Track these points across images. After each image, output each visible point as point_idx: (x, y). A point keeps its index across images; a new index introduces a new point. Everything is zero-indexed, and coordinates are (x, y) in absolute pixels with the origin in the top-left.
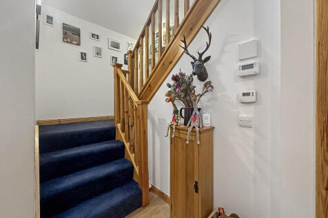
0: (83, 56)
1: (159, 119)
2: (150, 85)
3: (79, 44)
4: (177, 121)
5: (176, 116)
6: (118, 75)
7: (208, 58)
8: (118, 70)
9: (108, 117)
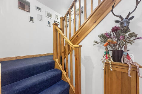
0: (32, 19)
1: (84, 56)
2: (77, 36)
3: (29, 12)
4: (109, 58)
5: (108, 55)
6: (56, 30)
7: (132, 18)
8: (56, 27)
9: (45, 54)
